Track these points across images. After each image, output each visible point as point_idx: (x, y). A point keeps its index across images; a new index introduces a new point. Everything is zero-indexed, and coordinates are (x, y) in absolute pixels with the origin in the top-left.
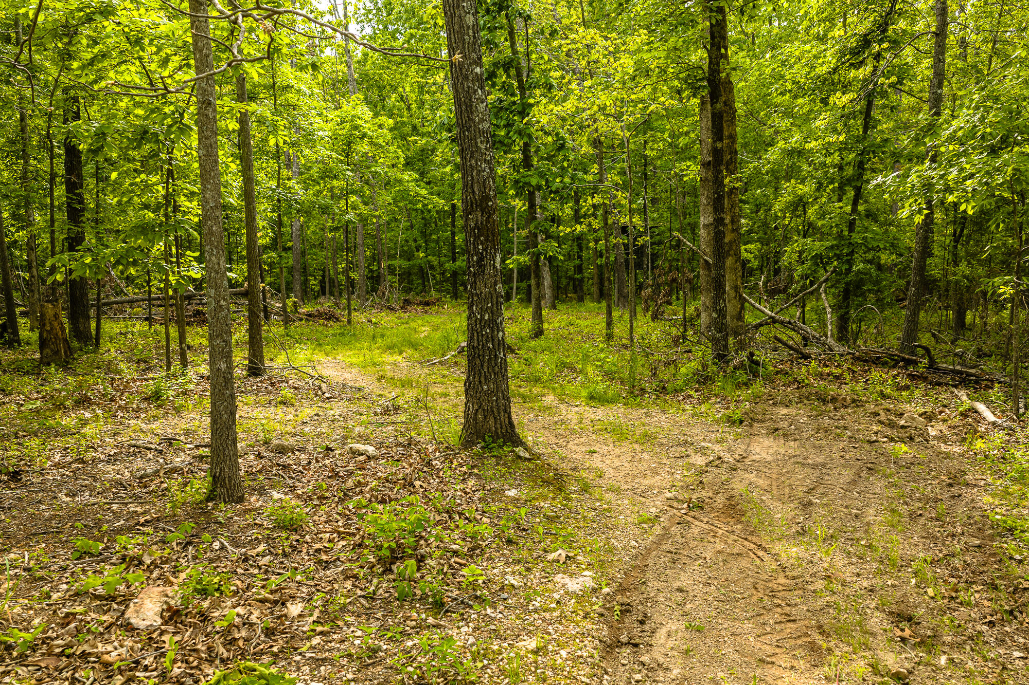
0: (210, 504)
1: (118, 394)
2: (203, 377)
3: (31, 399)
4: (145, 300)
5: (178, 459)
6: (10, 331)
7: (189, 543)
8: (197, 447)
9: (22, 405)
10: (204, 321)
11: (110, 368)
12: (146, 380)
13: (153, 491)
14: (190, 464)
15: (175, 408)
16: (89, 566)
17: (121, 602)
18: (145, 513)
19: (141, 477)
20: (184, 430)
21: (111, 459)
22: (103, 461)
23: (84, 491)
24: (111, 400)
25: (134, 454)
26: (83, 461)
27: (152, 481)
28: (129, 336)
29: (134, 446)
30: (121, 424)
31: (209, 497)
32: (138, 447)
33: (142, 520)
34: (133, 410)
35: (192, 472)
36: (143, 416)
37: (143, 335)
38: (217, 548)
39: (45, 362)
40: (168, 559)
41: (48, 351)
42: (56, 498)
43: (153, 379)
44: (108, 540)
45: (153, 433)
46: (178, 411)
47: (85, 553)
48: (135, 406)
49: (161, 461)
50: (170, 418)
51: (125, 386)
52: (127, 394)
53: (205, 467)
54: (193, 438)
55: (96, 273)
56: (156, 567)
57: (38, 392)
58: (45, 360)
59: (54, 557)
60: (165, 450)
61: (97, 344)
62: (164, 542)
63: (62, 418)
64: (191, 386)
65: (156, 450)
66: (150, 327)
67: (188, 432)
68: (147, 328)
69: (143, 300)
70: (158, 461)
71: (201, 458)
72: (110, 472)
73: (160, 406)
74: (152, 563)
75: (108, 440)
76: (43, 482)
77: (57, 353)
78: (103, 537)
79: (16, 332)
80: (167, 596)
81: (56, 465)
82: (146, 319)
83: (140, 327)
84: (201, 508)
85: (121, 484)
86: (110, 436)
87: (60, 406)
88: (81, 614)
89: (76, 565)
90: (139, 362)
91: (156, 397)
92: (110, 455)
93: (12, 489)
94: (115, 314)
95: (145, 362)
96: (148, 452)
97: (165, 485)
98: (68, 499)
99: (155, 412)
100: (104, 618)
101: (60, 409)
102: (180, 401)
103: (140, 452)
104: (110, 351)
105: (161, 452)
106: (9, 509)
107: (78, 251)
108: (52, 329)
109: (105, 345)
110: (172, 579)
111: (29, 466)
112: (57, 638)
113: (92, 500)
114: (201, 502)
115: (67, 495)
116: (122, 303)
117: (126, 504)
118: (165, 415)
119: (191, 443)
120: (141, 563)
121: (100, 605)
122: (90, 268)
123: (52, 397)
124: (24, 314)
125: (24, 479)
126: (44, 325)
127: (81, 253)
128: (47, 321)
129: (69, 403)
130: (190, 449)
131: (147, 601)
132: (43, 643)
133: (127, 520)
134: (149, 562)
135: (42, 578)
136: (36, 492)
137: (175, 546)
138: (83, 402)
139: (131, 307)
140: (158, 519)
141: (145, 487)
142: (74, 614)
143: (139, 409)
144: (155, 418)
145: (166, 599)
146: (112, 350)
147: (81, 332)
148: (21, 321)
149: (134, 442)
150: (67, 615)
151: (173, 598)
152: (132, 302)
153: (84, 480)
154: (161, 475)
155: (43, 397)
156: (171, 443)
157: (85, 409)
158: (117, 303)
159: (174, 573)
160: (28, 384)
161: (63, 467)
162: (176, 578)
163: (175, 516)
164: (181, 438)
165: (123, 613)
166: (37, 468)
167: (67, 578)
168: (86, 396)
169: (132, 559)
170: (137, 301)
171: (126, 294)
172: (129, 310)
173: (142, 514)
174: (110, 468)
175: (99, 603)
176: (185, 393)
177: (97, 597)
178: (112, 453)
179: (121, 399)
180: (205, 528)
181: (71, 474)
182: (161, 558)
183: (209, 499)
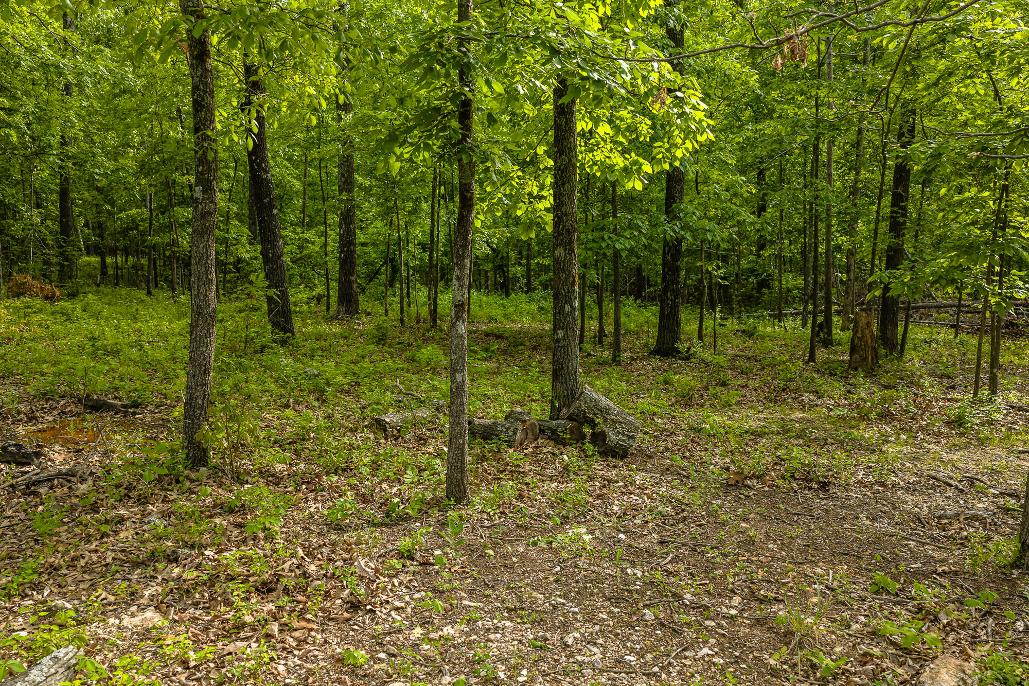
0: (1016, 573)
1: (920, 412)
2: (1013, 407)
3: (839, 406)
4: (954, 306)
5: (980, 505)
6: (825, 330)
7: (989, 613)
8: (1002, 494)
9: (832, 410)
10: (1017, 334)
11: (912, 381)
12: (949, 400)
13: (951, 536)
14: (994, 514)
15: (978, 439)
16: (886, 605)
17: (916, 659)
18: (942, 561)
19: (940, 518)
20: (987, 468)
21: (911, 488)
22: (902, 488)
23: (882, 518)
24: (913, 418)
25: (934, 487)
26: (883, 485)
27: (950, 523)
28: (934, 345)
29: (934, 478)
30: (921, 448)
31: (1015, 562)
32: (938, 480)
33: (940, 570)
34: (934, 433)
35: (995, 524)
36: (944, 442)
37: (948, 345)
38: (1021, 629)
39: (853, 366)
40: (965, 624)
41: (856, 356)
42: (857, 518)
43: (957, 401)
44: (905, 581)
45: (953, 465)
46: (982, 442)
47: (882, 588)
48: (936, 429)
49: (962, 502)
50: (973, 451)
51: (927, 405)
52: (928, 414)
53: (1011, 521)
54: (997, 481)
55: (913, 293)
56: (953, 630)
57: (845, 399)
58: (853, 365)
59: (854, 583)
60: (966, 490)
61: (902, 352)
62: (962, 603)
63: (865, 430)
64: (998, 417)
65: (957, 488)
66: (956, 337)
67: (992, 472)
68: (951, 337)
69: (951, 306)
70: (958, 502)
71: (1007, 511)
72: (909, 502)
73: (962, 435)
74: (948, 624)
75: (908, 464)
76: (847, 498)
77: (864, 359)
78: (900, 575)
79: (830, 333)
80: (964, 672)
81: (859, 482)
82: (953, 326)
83: (946, 335)
84: (1003, 573)
85: (919, 519)
86: (909, 460)
87: (864, 417)
88: (878, 658)
89: (873, 599)
90: (942, 376)
91: (958, 422)
92: (909, 483)
93: (820, 499)
94: (921, 319)
95: (949, 377)
96: (948, 488)
97: (965, 533)
98: (868, 522)
99: (957, 441)
100: (900, 671)
101: (864, 420)
102: (985, 432)
103: (939, 486)
104: (914, 361)
105: (961, 491)
106: (818, 518)
107: (898, 269)
108: (863, 336)
109: (909, 353)
110: (970, 651)
111: (836, 478)
112: (855, 673)
113: (891, 530)
114: (1005, 566)
115: (868, 518)
116: (930, 307)
117: (923, 544)
118: (967, 446)
119: (994, 487)
120: (936, 619)
121: (896, 655)
122: (909, 287)
123: (858, 406)
124: (838, 313)
125: (831, 491)
126: (857, 332)
127: (902, 271)
128: (860, 329)
129: (872, 416)
130: (995, 496)
131: (943, 671)
132: (843, 674)
133: (924, 564)
134: (945, 621)
135: (843, 603)
136: (841, 507)
137: (973, 611)
138: (886, 416)
139: (937, 312)
140: (956, 573)
141: (944, 530)
142: (872, 656)
143: (939, 434)
144: (956, 448)
145: (962, 675)
146: (916, 360)
147: (888, 339)
148: (835, 319)
149: (933, 473)
150: (866, 654)
151: (970, 677)
152: (939, 307)
153: (884, 505)
154: (961, 520)
155: (850, 405)
156: (973, 483)
157: (887, 424)
158: (924, 307)
159: (971, 644)
160: (837, 388)
161: (865, 487)
162: (973, 650)
163: (974, 574)
164: (985, 478)
165: (918, 673)
166: (843, 482)
167: (865, 610)
168: (889, 411)
169: (929, 613)
170: (945, 306)
171: (934, 299)
172: (935, 315)
173: (940, 561)
174: (909, 498)
175: (894, 651)
176: (991, 422)
177: (893, 643)
178: (911, 481)
179: (922, 419)
180: (1008, 599)
181: (872, 495)
182: (958, 620)
183: (1015, 565)
